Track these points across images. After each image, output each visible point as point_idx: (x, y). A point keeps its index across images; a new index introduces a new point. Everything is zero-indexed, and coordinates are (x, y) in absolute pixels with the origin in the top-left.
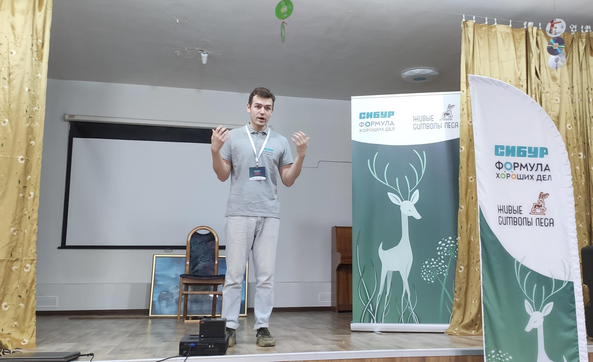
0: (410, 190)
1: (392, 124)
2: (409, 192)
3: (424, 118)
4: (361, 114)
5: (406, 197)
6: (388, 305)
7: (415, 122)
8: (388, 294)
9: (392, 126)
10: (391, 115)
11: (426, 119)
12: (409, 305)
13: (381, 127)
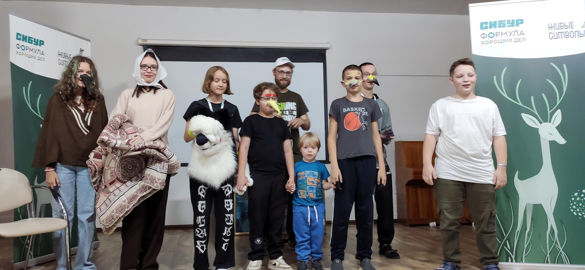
0: (550, 111)
1: (522, 33)
2: (549, 112)
3: (562, 26)
4: (482, 24)
5: (545, 118)
6: (530, 241)
7: (550, 31)
8: (528, 230)
9: (522, 36)
10: (520, 23)
11: (564, 26)
12: (556, 242)
13: (509, 37)
